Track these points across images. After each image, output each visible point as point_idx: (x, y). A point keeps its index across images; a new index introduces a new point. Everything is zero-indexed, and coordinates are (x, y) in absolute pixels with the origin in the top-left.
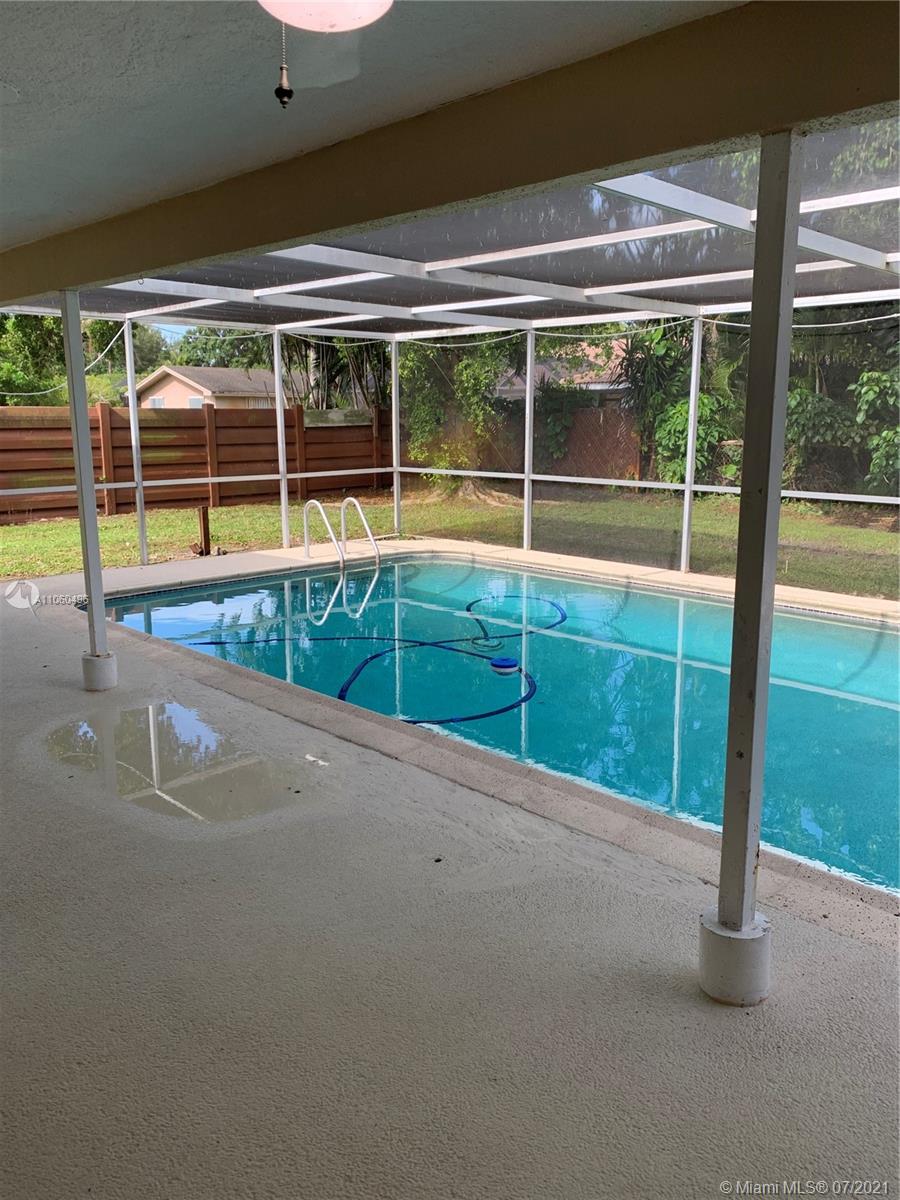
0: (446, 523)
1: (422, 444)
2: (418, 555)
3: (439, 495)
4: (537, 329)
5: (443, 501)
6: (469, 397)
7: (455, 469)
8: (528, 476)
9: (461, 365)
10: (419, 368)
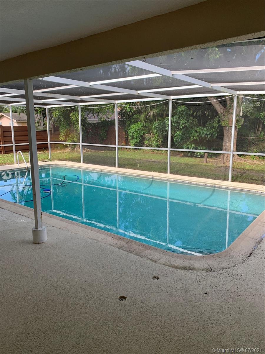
0: (67, 157)
1: (63, 135)
2: (51, 165)
3: (69, 150)
4: (81, 105)
5: (70, 151)
6: (75, 123)
7: (73, 142)
8: (81, 144)
9: (72, 114)
10: (60, 115)
